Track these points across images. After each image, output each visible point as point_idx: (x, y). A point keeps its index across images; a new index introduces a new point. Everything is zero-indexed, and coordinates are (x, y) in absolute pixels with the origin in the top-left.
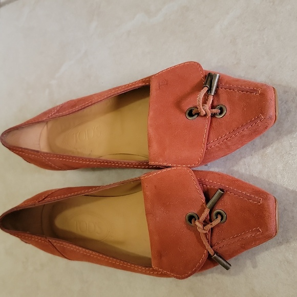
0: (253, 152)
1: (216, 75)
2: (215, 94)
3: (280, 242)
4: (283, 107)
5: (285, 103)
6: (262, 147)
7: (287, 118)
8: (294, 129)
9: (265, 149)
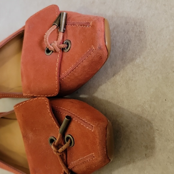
0: (107, 80)
1: (63, 14)
2: (64, 31)
3: (129, 162)
4: (126, 37)
5: (127, 33)
6: (112, 75)
7: (129, 47)
8: (134, 57)
9: (115, 77)
